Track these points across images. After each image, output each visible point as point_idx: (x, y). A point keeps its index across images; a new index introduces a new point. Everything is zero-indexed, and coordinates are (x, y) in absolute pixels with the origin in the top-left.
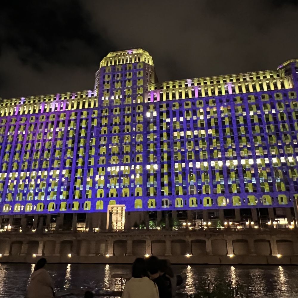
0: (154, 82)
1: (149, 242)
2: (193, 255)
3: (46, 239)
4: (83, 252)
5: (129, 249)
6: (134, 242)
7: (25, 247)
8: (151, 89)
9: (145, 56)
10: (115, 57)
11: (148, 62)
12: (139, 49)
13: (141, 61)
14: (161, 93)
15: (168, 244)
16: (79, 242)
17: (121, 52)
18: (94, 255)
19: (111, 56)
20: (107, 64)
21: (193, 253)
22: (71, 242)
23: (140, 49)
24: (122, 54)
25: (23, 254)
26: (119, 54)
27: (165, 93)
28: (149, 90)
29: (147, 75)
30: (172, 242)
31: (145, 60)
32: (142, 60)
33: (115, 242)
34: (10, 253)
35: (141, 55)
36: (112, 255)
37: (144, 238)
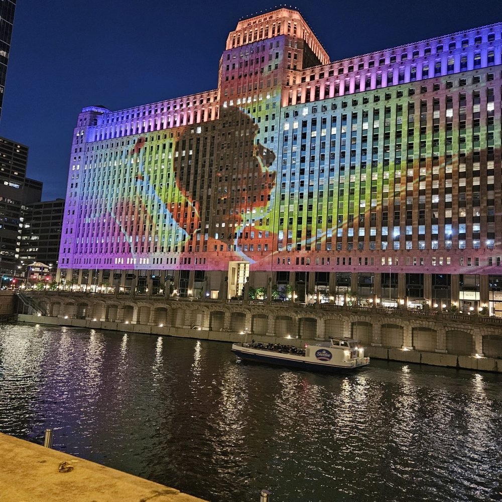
0: (301, 69)
1: (249, 316)
2: (299, 336)
3: (140, 304)
4: (178, 323)
5: (227, 324)
6: (233, 314)
7: (120, 312)
8: (294, 82)
9: (290, 22)
10: (245, 29)
11: (295, 32)
12: (281, 10)
13: (281, 33)
14: (309, 87)
15: (271, 321)
16: (174, 311)
17: (255, 19)
18: (189, 327)
19: (240, 28)
20: (234, 44)
21: (301, 334)
22: (165, 310)
23: (283, 9)
24: (256, 21)
25: (118, 320)
26: (252, 22)
27: (314, 87)
28: (291, 83)
29: (290, 57)
30: (277, 318)
31: (289, 30)
32: (284, 30)
33: (212, 314)
34: (107, 318)
35: (283, 20)
36: (208, 329)
37: (244, 311)
